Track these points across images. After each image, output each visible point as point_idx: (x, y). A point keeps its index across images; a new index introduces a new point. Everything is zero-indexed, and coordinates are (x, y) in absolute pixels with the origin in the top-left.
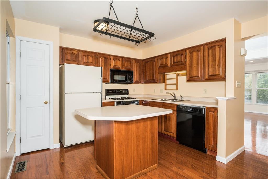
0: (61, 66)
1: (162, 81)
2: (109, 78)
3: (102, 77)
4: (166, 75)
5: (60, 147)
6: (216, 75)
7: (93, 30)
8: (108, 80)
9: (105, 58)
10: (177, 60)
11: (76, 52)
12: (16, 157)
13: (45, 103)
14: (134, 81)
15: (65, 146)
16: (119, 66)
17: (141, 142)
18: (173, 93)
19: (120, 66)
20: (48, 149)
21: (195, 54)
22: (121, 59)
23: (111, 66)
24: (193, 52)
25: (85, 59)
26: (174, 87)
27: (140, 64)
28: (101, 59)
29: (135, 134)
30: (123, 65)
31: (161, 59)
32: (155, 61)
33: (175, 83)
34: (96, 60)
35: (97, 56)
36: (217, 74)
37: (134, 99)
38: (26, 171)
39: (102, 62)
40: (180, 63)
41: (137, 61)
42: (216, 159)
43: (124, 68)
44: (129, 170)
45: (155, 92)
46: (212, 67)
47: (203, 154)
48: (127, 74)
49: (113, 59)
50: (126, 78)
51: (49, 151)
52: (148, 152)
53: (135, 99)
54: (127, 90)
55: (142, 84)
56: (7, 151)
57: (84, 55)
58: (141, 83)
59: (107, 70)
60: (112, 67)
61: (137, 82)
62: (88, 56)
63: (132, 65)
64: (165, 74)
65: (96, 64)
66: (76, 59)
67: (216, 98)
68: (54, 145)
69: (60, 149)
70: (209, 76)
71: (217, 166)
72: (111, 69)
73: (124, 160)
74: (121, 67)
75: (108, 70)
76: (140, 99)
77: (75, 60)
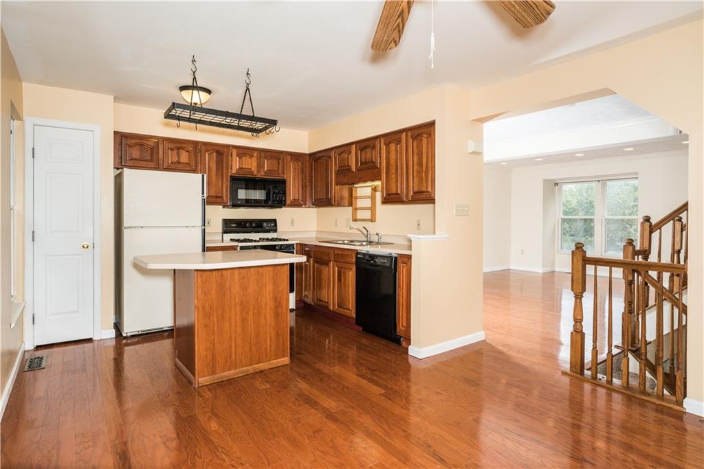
0: (119, 171)
1: (346, 202)
2: (227, 196)
3: (205, 195)
4: (357, 187)
5: (114, 336)
6: (422, 192)
7: (163, 116)
8: (225, 200)
9: (217, 152)
10: (366, 158)
11: (151, 143)
12: (25, 351)
13: (83, 247)
14: (288, 202)
15: (124, 335)
16: (251, 169)
17: (251, 312)
18: (364, 228)
19: (254, 169)
20: (90, 340)
21: (393, 146)
22: (255, 155)
23: (231, 169)
24: (390, 142)
25: (172, 157)
26: (367, 215)
27: (303, 164)
28: (209, 154)
29: (237, 299)
30: (260, 166)
31: (341, 153)
32: (330, 157)
33: (369, 205)
34: (196, 156)
35: (201, 150)
36: (424, 189)
37: (284, 240)
38: (44, 368)
39: (211, 162)
40: (370, 165)
41: (296, 157)
42: (407, 353)
43: (263, 174)
44: (226, 360)
45: (336, 225)
46: (417, 176)
47: (393, 345)
48: (270, 187)
49: (237, 155)
50: (268, 195)
51: (92, 344)
52: (268, 332)
53: (287, 240)
54: (275, 221)
55: (309, 207)
56: (13, 326)
57: (169, 148)
58: (307, 206)
59: (222, 180)
60: (234, 171)
61: (296, 204)
62: (179, 149)
63: (283, 166)
64: (355, 186)
65: (196, 165)
66: (152, 157)
67: (408, 235)
68: (103, 331)
69: (114, 340)
70: (414, 193)
71: (410, 365)
72: (231, 176)
73: (216, 341)
74: (255, 172)
75: (225, 179)
76: (298, 242)
77: (149, 158)
